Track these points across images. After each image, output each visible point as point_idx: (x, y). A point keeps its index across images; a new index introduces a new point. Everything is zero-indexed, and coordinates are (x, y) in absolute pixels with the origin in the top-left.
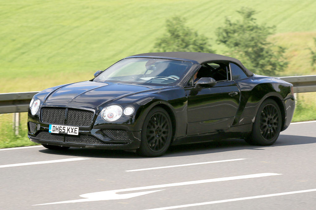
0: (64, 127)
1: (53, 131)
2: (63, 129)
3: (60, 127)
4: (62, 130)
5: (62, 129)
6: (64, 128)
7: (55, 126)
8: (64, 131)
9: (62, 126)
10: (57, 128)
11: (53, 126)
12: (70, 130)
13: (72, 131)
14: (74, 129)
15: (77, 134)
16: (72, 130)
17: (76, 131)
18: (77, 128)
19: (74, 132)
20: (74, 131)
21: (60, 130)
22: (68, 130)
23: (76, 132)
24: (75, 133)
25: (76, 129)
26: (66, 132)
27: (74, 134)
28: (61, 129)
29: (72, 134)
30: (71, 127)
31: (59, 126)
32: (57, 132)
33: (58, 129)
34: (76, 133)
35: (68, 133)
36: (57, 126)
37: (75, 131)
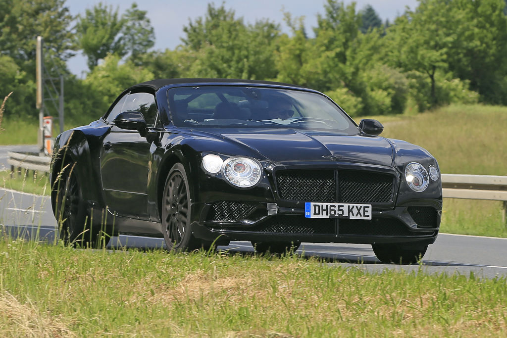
0: (339, 206)
1: (315, 214)
2: (339, 210)
3: (331, 206)
4: (337, 212)
5: (336, 209)
6: (341, 208)
7: (320, 204)
8: (340, 213)
9: (337, 205)
10: (325, 208)
11: (315, 206)
12: (355, 211)
13: (359, 213)
14: (362, 208)
15: (370, 218)
16: (359, 210)
17: (367, 212)
18: (369, 207)
19: (362, 215)
20: (362, 211)
21: (333, 213)
22: (350, 211)
23: (366, 214)
24: (364, 216)
25: (366, 209)
26: (346, 214)
27: (363, 218)
28: (335, 211)
29: (359, 218)
30: (355, 205)
31: (329, 204)
32: (325, 216)
33: (327, 210)
34: (369, 216)
35: (351, 217)
36: (325, 204)
37: (365, 211)
